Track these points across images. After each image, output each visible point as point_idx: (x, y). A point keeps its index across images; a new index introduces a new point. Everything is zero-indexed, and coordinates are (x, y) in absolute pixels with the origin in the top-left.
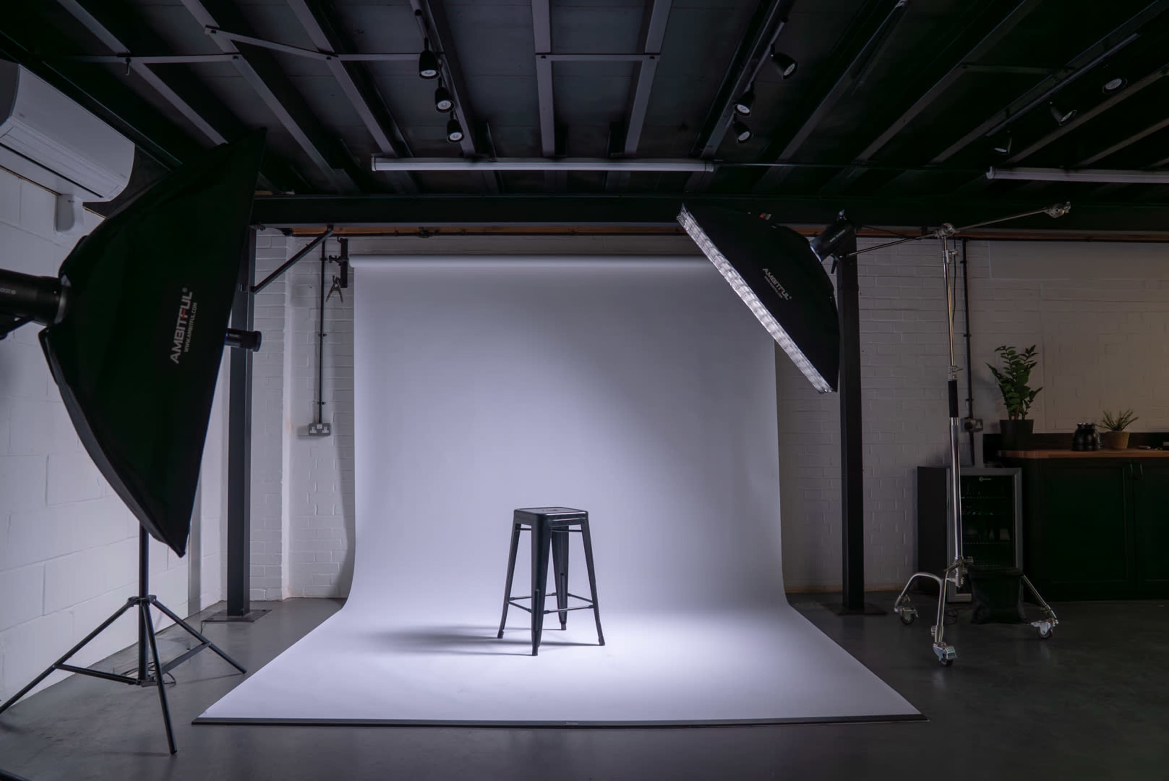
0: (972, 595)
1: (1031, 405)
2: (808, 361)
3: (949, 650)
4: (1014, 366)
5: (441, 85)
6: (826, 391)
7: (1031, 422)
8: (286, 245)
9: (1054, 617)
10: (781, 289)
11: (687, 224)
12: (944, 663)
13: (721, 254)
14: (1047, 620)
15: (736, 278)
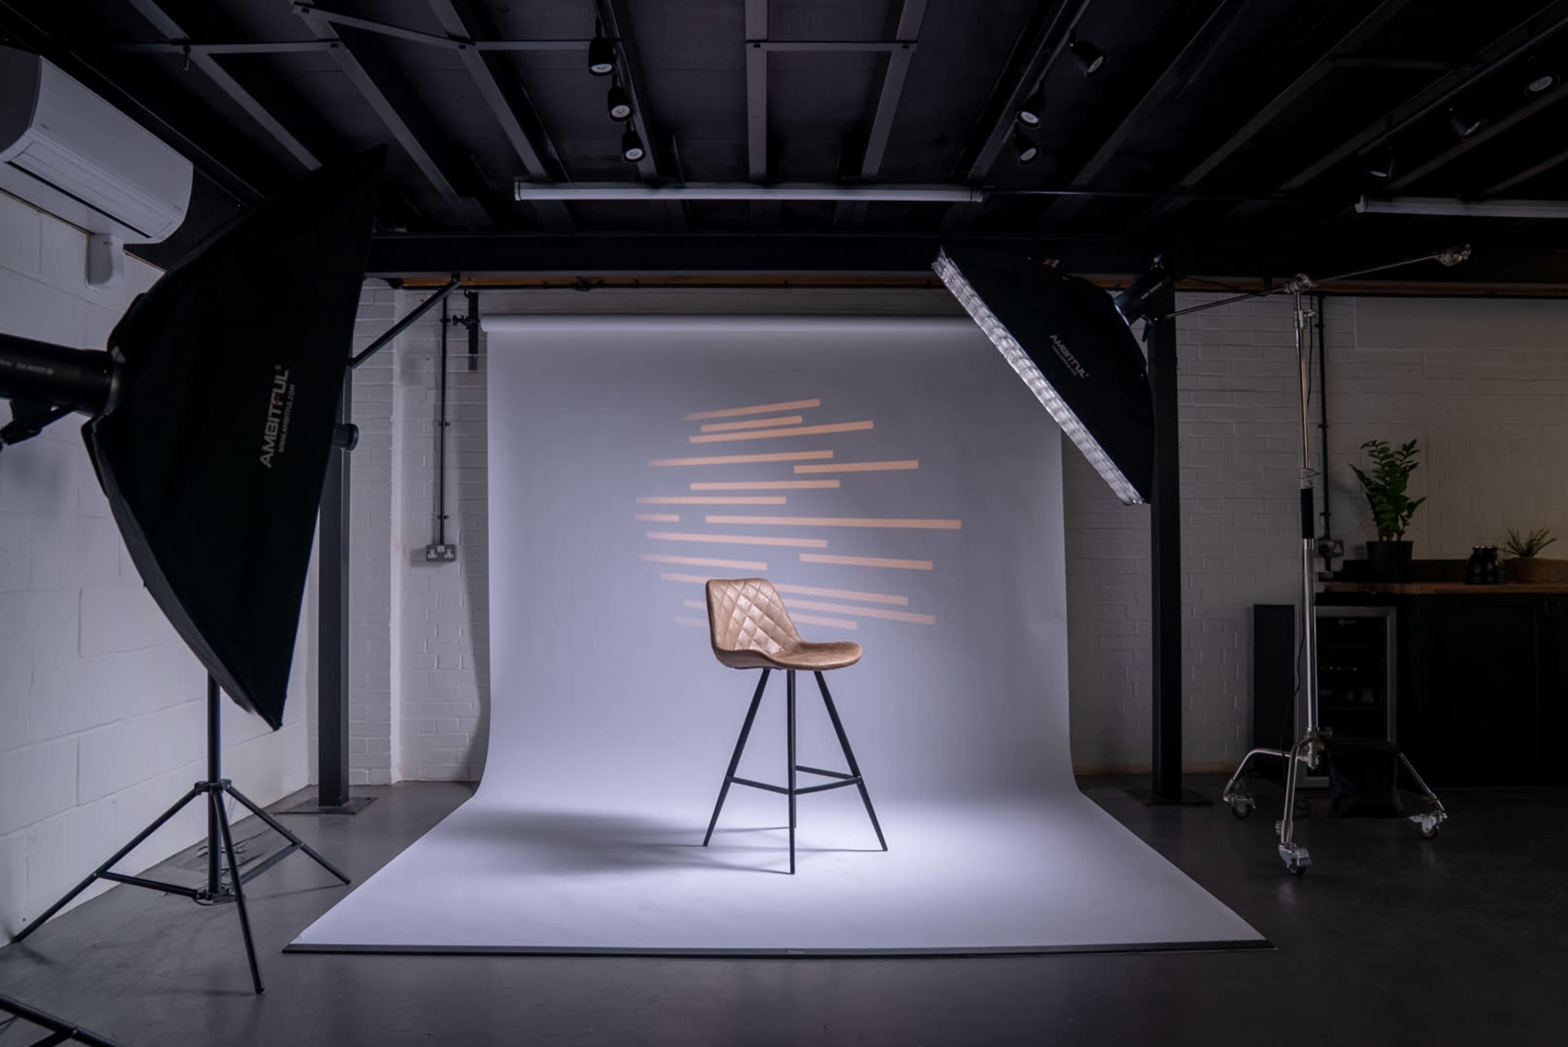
0: (1331, 780)
1: (1410, 521)
2: (1111, 461)
3: (1301, 854)
4: (1387, 468)
5: (616, 84)
6: (1135, 502)
7: (1409, 544)
8: (394, 301)
9: (1440, 809)
10: (1075, 363)
11: (946, 273)
12: (1294, 871)
13: (992, 315)
14: (1432, 813)
15: (1013, 348)
